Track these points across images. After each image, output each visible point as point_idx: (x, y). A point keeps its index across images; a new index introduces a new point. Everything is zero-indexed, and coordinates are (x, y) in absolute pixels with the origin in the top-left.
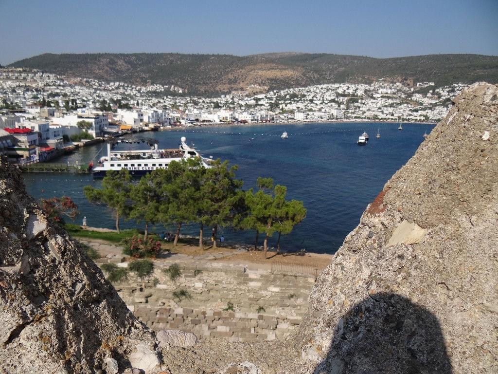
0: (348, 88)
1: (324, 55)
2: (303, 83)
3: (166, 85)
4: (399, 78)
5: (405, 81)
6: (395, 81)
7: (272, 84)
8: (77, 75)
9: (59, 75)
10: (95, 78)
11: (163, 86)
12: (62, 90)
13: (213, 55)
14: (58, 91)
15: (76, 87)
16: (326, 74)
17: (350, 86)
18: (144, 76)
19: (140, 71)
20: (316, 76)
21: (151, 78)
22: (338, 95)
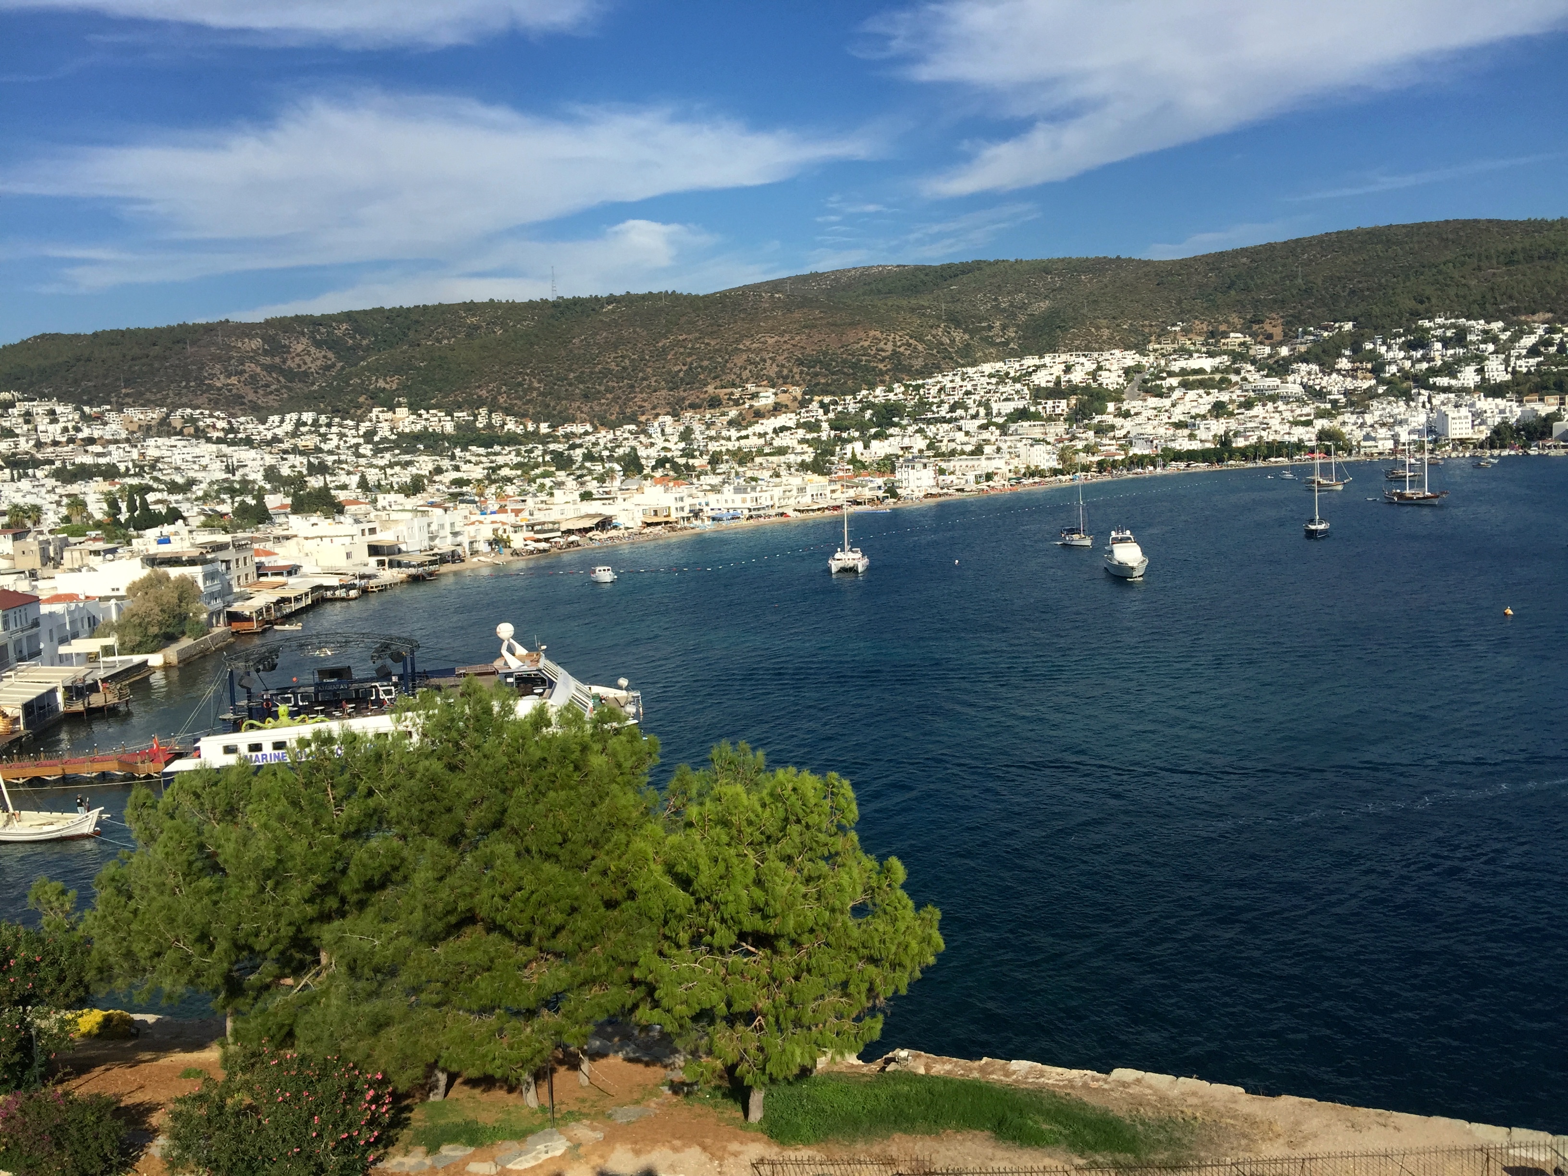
0: (1068, 369)
1: (978, 265)
2: (918, 363)
3: (460, 408)
4: (1235, 319)
5: (1255, 327)
6: (1223, 328)
7: (816, 375)
8: (153, 398)
9: (90, 404)
10: (215, 405)
11: (449, 414)
12: (99, 455)
13: (611, 299)
14: (88, 460)
15: (151, 442)
16: (990, 328)
17: (1072, 359)
18: (381, 384)
19: (369, 370)
20: (959, 336)
21: (404, 390)
22: (1039, 394)
